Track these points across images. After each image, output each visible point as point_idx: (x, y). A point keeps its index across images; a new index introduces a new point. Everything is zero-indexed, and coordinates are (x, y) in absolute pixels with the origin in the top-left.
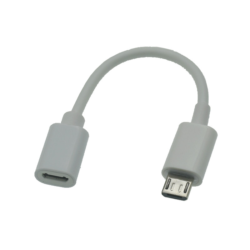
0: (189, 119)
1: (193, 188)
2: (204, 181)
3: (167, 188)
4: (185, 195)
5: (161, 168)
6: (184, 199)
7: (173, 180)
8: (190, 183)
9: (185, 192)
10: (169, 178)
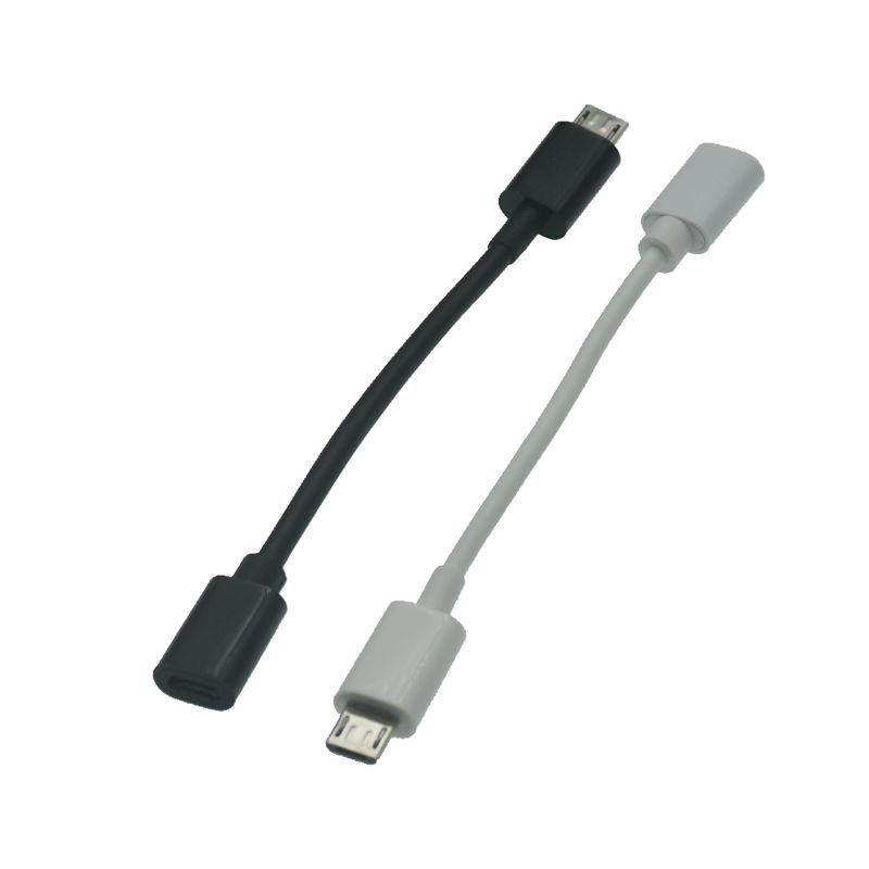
0: (413, 595)
1: (394, 741)
2: (420, 729)
3: (338, 734)
4: (372, 753)
5: (336, 690)
6: (371, 761)
7: (354, 719)
8: (389, 729)
9: (375, 746)
10: (346, 713)
